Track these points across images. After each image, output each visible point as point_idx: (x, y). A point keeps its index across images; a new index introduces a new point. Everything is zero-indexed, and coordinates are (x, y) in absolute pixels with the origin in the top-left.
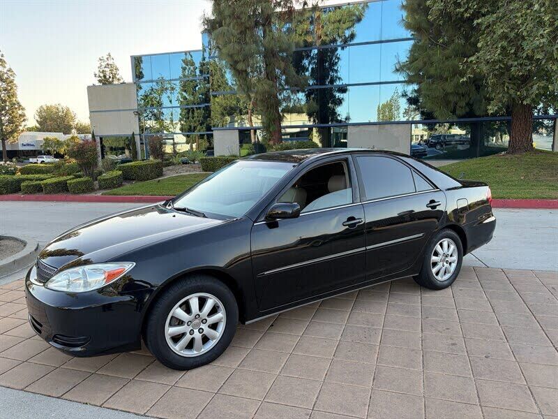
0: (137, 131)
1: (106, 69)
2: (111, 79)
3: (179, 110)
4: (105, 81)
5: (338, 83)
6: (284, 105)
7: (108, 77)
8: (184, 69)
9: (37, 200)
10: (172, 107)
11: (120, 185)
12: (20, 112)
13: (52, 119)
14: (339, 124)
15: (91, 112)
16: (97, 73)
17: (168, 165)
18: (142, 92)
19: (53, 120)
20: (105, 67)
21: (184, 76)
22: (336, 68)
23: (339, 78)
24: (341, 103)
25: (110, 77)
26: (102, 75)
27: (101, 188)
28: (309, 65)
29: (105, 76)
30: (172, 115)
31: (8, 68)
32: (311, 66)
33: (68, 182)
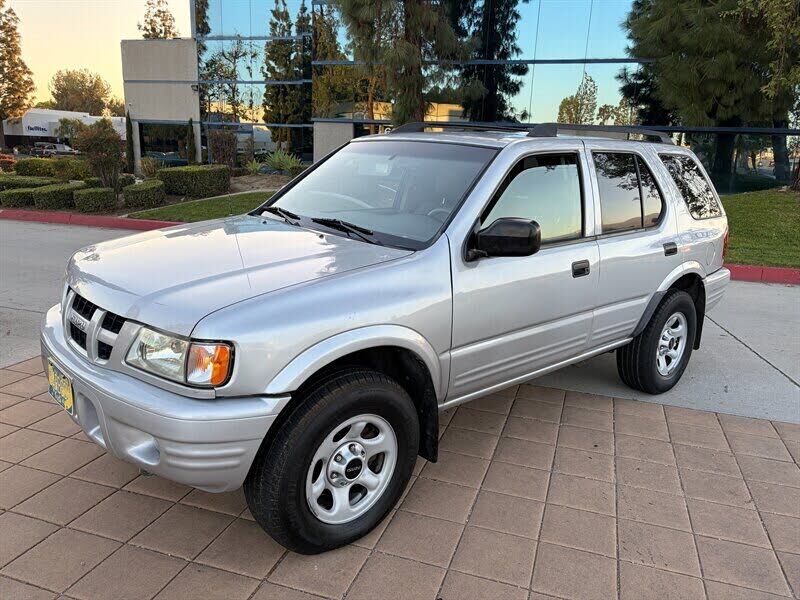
0: (197, 117)
1: (158, 20)
2: (162, 35)
3: (263, 89)
4: (152, 36)
5: (514, 57)
6: (432, 85)
7: (158, 30)
8: (274, 25)
9: (25, 218)
10: (252, 83)
11: (160, 203)
12: (25, 77)
13: (74, 91)
14: (510, 124)
15: (125, 82)
16: (143, 25)
17: (239, 174)
18: (206, 57)
19: (76, 93)
20: (155, 15)
21: (274, 35)
22: (511, 34)
23: (518, 50)
24: (518, 90)
25: (161, 31)
26: (149, 27)
27: (127, 206)
28: (469, 26)
29: (153, 29)
30: (251, 95)
31: (7, 8)
32: (472, 29)
33: (75, 193)
